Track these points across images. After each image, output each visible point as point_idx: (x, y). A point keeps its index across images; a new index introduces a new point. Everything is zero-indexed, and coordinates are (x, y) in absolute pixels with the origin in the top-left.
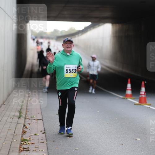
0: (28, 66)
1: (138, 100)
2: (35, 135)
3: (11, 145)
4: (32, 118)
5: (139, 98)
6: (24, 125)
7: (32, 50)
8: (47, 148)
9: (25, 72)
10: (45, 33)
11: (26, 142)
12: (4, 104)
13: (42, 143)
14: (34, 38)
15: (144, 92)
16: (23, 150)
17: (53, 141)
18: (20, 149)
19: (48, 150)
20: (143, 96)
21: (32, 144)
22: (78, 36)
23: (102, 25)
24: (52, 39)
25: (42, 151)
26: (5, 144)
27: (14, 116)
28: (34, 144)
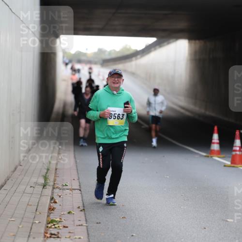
0: (58, 105)
1: (230, 159)
2: (69, 213)
3: (31, 228)
4: (64, 187)
5: (231, 156)
6: (52, 199)
7: (64, 80)
8: (88, 234)
9: (53, 116)
10: (85, 54)
11: (54, 225)
12: (21, 165)
13: (79, 225)
14: (67, 61)
15: (239, 147)
16: (50, 237)
17: (97, 223)
18: (46, 234)
19: (88, 236)
20: (238, 153)
21: (64, 227)
22: (136, 59)
23: (173, 42)
24: (96, 63)
25: (80, 238)
26: (22, 227)
27: (36, 183)
28: (67, 227)
